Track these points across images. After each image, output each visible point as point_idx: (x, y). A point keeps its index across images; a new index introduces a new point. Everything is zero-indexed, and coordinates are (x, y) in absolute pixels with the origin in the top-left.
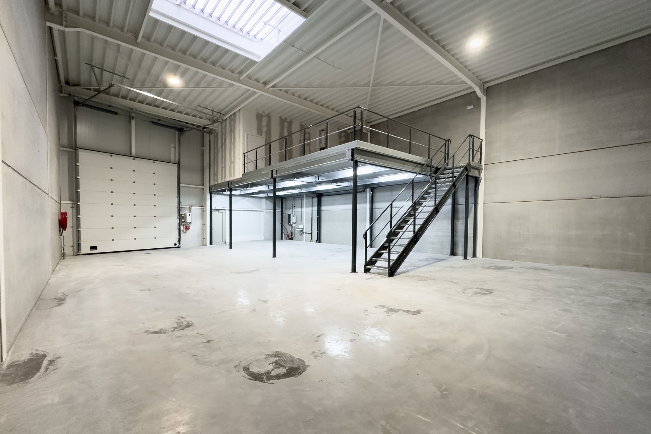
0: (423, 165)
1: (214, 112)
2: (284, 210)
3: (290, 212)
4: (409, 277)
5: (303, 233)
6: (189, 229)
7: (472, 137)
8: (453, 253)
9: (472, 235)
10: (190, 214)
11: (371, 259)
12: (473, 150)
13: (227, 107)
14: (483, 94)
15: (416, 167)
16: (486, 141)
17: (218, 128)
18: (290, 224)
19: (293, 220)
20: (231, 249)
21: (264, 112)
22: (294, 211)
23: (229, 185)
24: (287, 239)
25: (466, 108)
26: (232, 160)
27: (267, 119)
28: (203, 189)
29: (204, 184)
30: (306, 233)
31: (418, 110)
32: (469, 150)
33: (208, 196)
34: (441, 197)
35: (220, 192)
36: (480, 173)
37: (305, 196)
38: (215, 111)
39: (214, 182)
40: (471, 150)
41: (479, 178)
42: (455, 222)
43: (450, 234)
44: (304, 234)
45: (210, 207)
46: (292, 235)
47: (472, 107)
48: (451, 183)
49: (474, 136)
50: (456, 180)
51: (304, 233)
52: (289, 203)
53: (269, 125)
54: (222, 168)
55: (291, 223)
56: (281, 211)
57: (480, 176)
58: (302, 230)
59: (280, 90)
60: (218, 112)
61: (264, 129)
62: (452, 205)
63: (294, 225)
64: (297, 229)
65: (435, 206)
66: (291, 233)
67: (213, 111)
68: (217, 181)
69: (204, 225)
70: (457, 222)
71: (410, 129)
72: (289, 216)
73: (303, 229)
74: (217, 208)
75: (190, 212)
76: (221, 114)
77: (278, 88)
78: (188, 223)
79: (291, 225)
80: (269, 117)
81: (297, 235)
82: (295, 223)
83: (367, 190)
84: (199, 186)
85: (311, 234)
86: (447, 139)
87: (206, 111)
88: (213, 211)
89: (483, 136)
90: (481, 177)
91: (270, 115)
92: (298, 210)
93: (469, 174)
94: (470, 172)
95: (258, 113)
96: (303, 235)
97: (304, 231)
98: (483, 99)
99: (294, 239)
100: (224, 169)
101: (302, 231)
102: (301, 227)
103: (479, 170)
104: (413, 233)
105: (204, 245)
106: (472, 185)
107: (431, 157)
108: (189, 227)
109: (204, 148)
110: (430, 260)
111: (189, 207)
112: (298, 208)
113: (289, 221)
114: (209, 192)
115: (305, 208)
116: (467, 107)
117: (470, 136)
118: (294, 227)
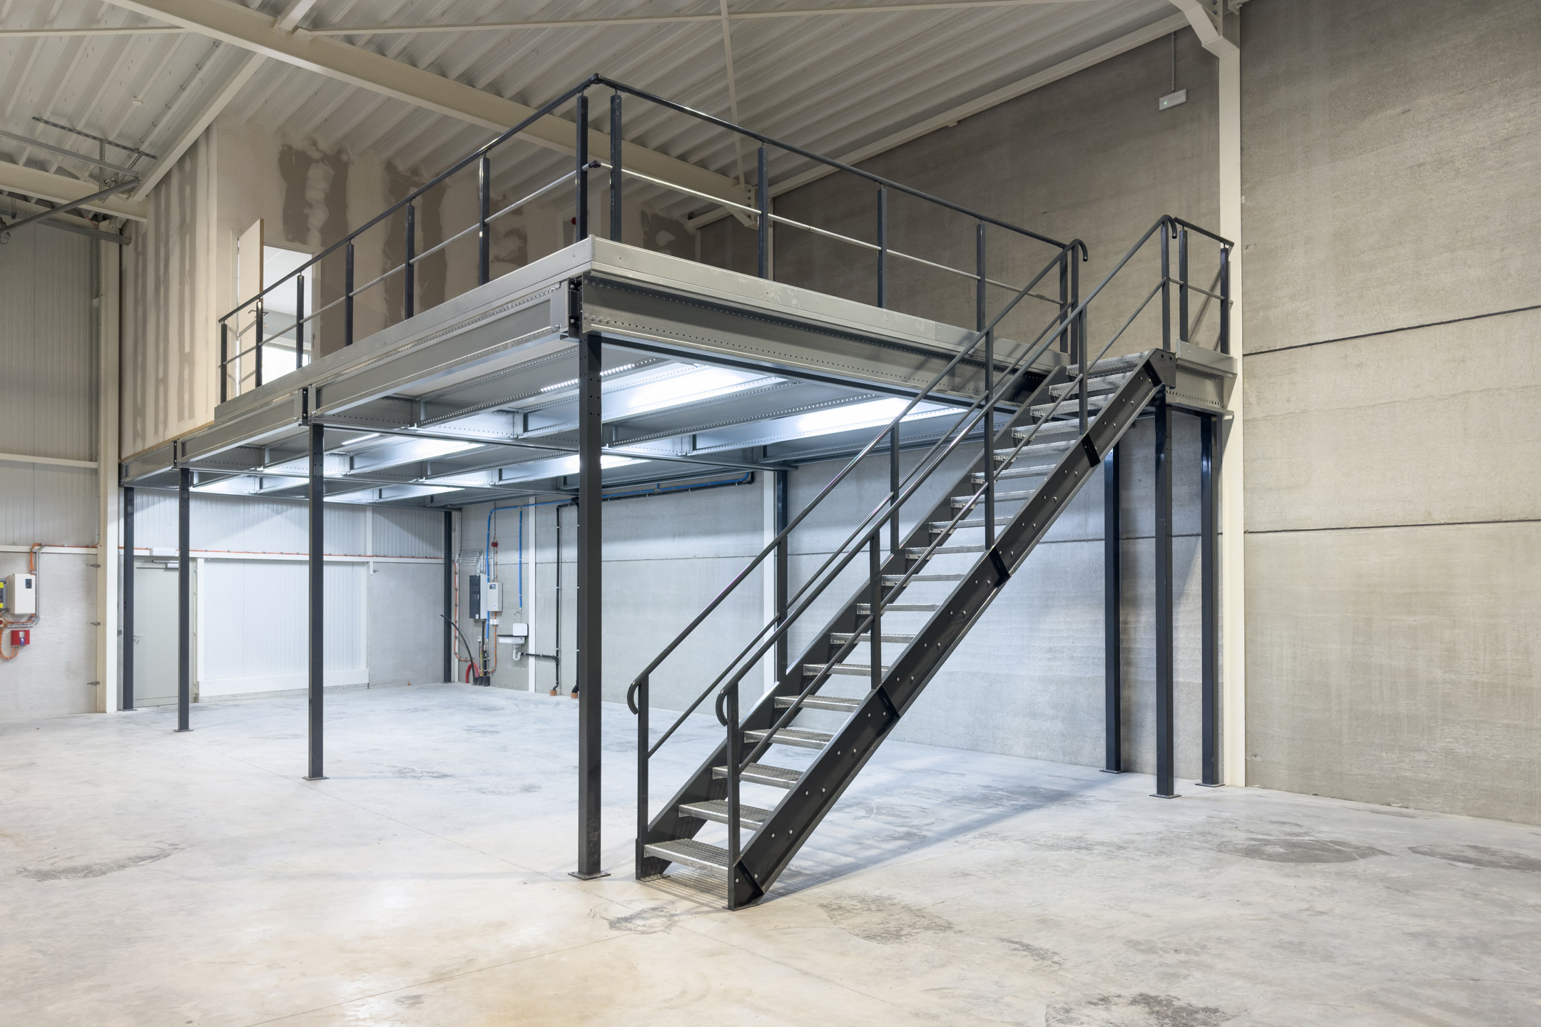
0: (947, 357)
1: (107, 146)
2: (455, 556)
3: (476, 566)
4: (834, 909)
5: (525, 655)
6: (27, 641)
7: (1179, 227)
8: (1118, 762)
9: (1199, 680)
10: (33, 578)
11: (673, 809)
12: (1184, 288)
13: (154, 125)
14: (1225, 36)
15: (919, 367)
16: (1245, 247)
17: (145, 217)
18: (477, 617)
19: (490, 599)
20: (184, 734)
21: (315, 144)
22: (492, 562)
23: (175, 458)
24: (467, 681)
25: (1157, 103)
26: (187, 350)
27: (332, 172)
28: (95, 472)
29: (97, 454)
30: (537, 656)
31: (959, 122)
32: (1165, 286)
33: (114, 503)
34: (1020, 507)
35: (157, 485)
36: (1223, 395)
37: (532, 500)
38: (110, 143)
39: (134, 442)
40: (1174, 290)
41: (1220, 416)
42: (1121, 619)
43: (1102, 672)
44: (532, 660)
45: (125, 548)
46: (485, 664)
47: (1180, 97)
48: (1073, 442)
49: (1184, 224)
50: (1100, 426)
51: (528, 655)
52: (472, 530)
53: (337, 199)
54: (158, 382)
55: (483, 616)
56: (442, 561)
57: (1224, 407)
58: (522, 641)
59: (350, 40)
60: (125, 148)
61: (318, 218)
62: (1106, 540)
63: (493, 621)
64: (501, 640)
65: (988, 547)
66: (484, 657)
67: (103, 141)
68: (144, 439)
69: (97, 624)
70: (1131, 618)
71: (880, 192)
72: (475, 583)
73: (526, 637)
74: (155, 554)
75: (32, 569)
76: (141, 153)
77: (334, 27)
78: (24, 620)
79: (484, 622)
80: (338, 163)
81: (503, 665)
82: (496, 614)
83: (766, 472)
84: (79, 459)
85: (557, 659)
86: (1067, 242)
87: (71, 141)
88: (136, 564)
89: (1230, 227)
90: (1231, 413)
91: (344, 158)
92: (506, 559)
93: (1170, 398)
94: (1171, 388)
95: (290, 147)
96: (526, 665)
97: (531, 650)
98: (1229, 58)
99: (492, 680)
100: (162, 389)
101: (522, 650)
102: (519, 629)
103: (1221, 379)
104: (869, 679)
105: (97, 712)
106: (1184, 446)
107: (988, 324)
108: (27, 633)
109: (100, 303)
110: (1001, 798)
111: (26, 549)
112: (508, 549)
113: (475, 606)
114: (120, 485)
115: (532, 551)
116: (1161, 99)
117: (1168, 222)
118: (492, 630)
